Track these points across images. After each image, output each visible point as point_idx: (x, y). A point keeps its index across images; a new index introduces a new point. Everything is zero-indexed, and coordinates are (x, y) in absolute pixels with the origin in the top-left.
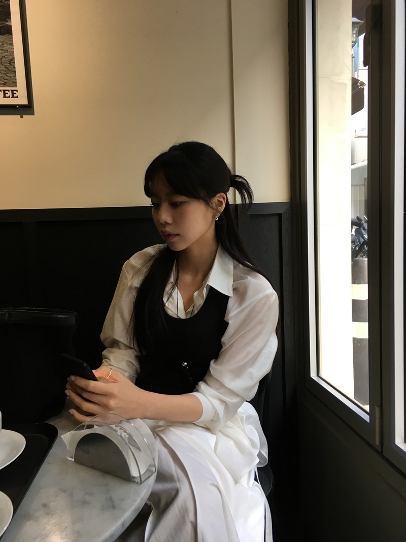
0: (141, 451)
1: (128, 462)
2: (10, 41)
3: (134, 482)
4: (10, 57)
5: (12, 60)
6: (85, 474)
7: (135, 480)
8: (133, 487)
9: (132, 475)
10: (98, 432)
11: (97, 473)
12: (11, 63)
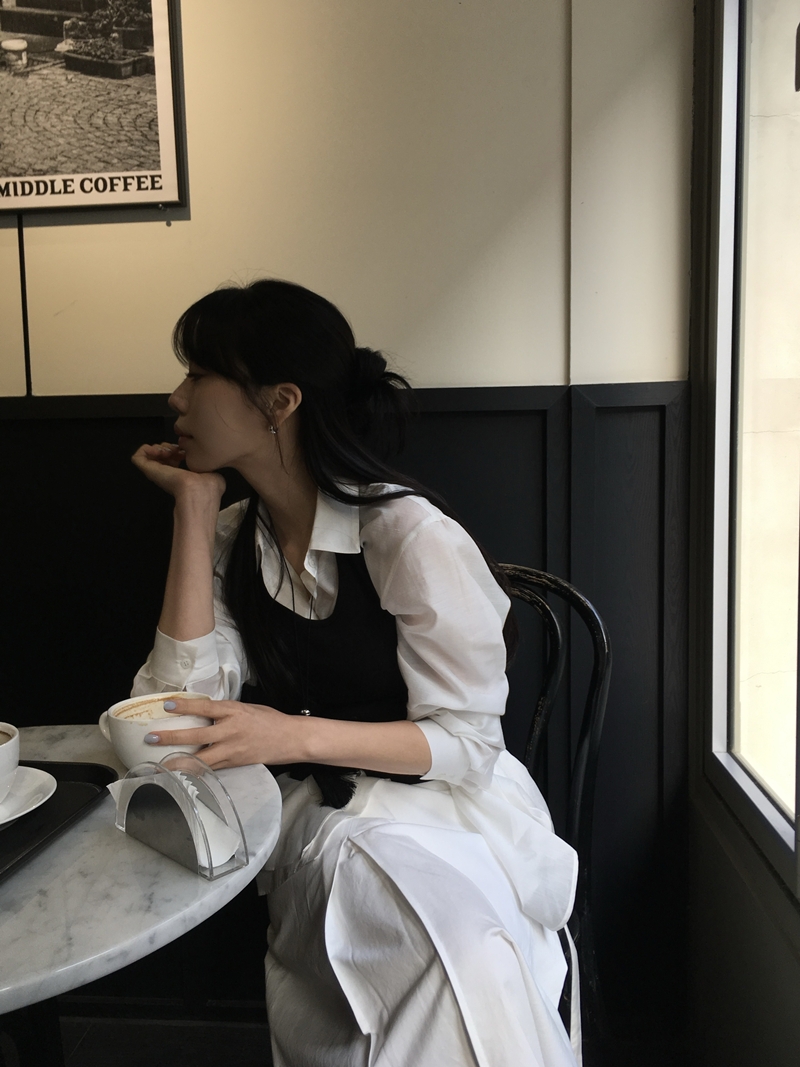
0: (226, 824)
2: (150, 85)
3: (202, 876)
4: (151, 115)
5: (153, 121)
7: (202, 872)
9: (199, 863)
12: (153, 127)
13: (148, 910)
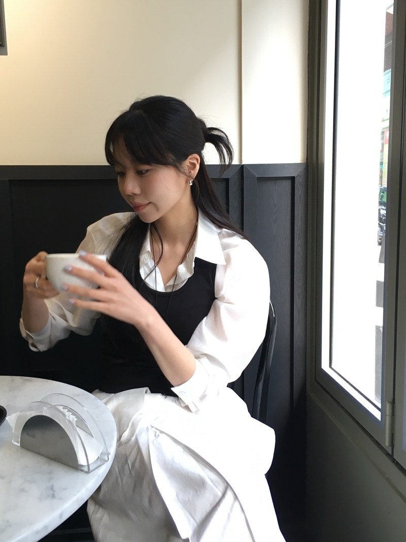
0: (93, 437)
1: (75, 449)
3: (82, 471)
6: (30, 460)
7: (83, 468)
8: (81, 475)
9: (79, 463)
10: (44, 414)
11: (42, 460)
13: (53, 496)
